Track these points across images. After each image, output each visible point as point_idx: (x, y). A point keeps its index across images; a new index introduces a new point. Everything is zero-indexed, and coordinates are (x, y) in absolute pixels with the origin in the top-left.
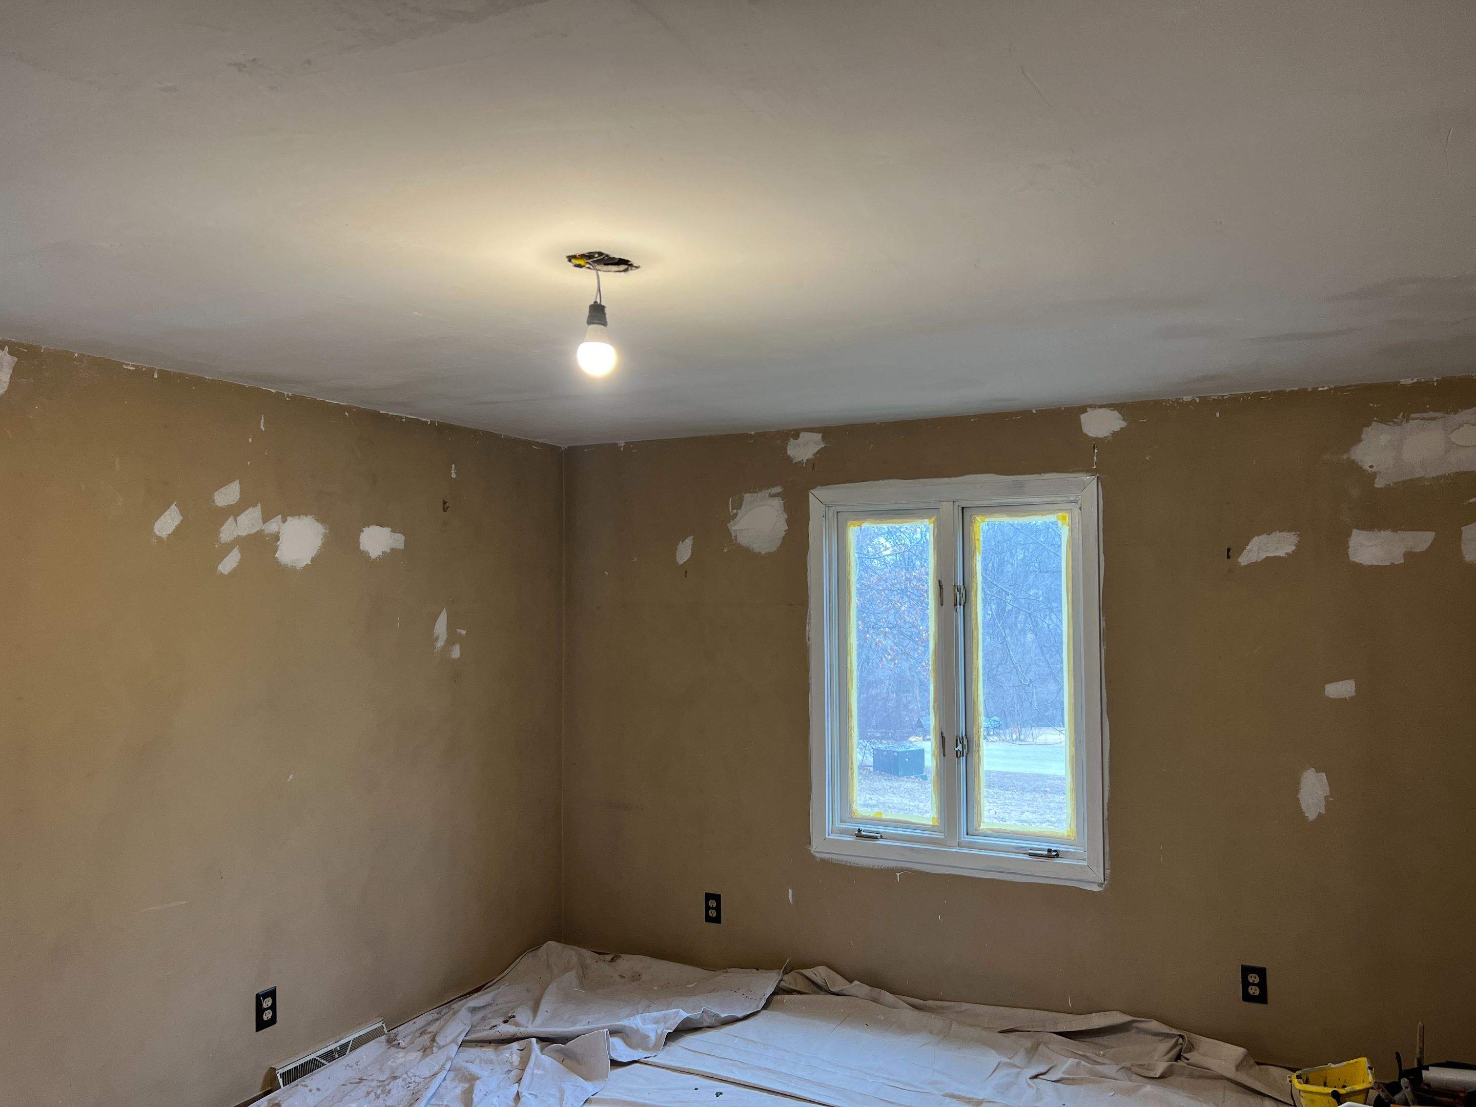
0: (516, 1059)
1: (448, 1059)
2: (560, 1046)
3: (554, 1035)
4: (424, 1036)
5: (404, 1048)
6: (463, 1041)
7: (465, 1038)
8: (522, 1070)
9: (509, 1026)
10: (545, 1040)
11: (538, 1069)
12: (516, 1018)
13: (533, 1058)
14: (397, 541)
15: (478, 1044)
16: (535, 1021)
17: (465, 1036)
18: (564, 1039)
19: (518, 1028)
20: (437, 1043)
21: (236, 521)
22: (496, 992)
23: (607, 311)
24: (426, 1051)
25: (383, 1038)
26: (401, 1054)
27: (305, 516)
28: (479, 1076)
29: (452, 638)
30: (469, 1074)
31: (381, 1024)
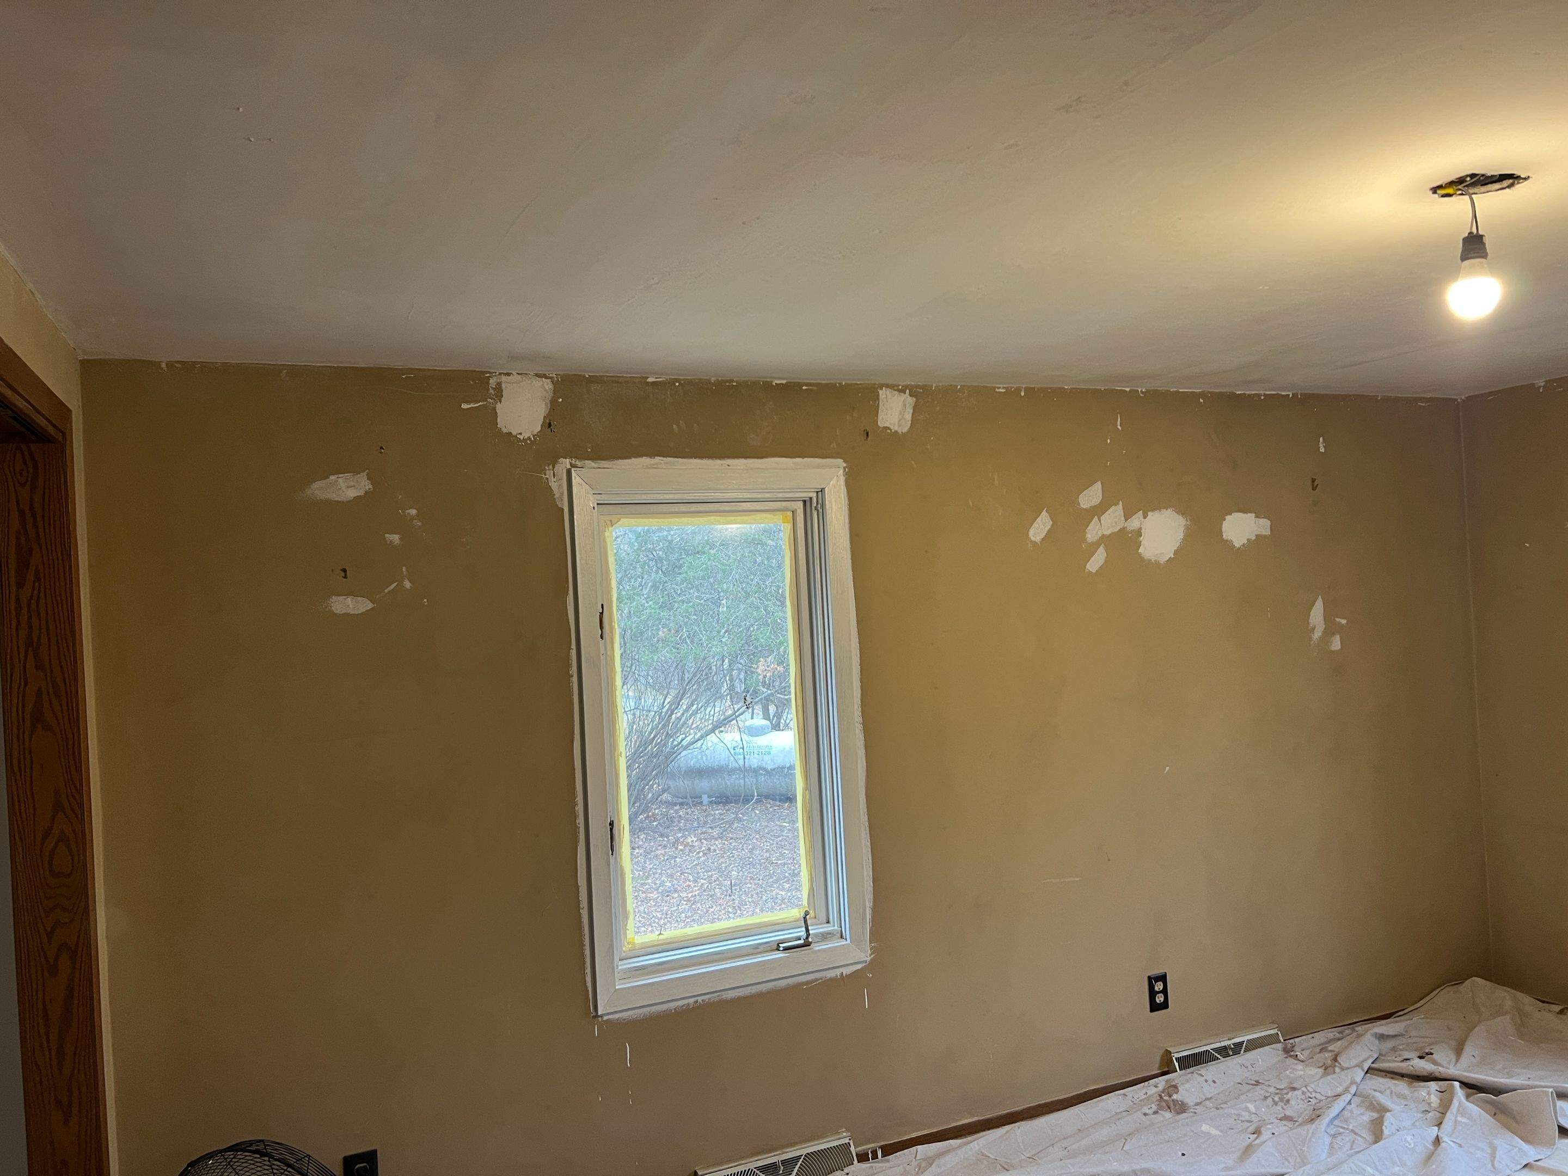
0: (1435, 1100)
1: (1353, 1082)
2: (1491, 1097)
3: (1481, 1083)
4: (1325, 1053)
5: (1303, 1061)
6: (1370, 1068)
7: (1372, 1065)
8: (1443, 1113)
9: (1425, 1062)
10: (1471, 1087)
11: (1462, 1116)
12: (1434, 1056)
13: (1455, 1103)
14: (1262, 526)
15: (1388, 1075)
16: (1459, 1064)
17: (1373, 1063)
18: (1497, 1091)
19: (1436, 1067)
20: (1340, 1064)
21: (1100, 520)
22: (1408, 1022)
23: (1486, 240)
24: (1327, 1069)
25: (1279, 1046)
26: (1300, 1066)
27: (1165, 510)
28: (1390, 1108)
29: (1331, 629)
30: (1377, 1103)
31: (1275, 1031)
